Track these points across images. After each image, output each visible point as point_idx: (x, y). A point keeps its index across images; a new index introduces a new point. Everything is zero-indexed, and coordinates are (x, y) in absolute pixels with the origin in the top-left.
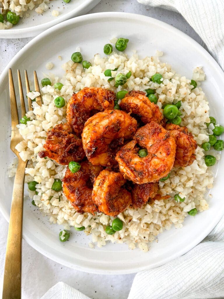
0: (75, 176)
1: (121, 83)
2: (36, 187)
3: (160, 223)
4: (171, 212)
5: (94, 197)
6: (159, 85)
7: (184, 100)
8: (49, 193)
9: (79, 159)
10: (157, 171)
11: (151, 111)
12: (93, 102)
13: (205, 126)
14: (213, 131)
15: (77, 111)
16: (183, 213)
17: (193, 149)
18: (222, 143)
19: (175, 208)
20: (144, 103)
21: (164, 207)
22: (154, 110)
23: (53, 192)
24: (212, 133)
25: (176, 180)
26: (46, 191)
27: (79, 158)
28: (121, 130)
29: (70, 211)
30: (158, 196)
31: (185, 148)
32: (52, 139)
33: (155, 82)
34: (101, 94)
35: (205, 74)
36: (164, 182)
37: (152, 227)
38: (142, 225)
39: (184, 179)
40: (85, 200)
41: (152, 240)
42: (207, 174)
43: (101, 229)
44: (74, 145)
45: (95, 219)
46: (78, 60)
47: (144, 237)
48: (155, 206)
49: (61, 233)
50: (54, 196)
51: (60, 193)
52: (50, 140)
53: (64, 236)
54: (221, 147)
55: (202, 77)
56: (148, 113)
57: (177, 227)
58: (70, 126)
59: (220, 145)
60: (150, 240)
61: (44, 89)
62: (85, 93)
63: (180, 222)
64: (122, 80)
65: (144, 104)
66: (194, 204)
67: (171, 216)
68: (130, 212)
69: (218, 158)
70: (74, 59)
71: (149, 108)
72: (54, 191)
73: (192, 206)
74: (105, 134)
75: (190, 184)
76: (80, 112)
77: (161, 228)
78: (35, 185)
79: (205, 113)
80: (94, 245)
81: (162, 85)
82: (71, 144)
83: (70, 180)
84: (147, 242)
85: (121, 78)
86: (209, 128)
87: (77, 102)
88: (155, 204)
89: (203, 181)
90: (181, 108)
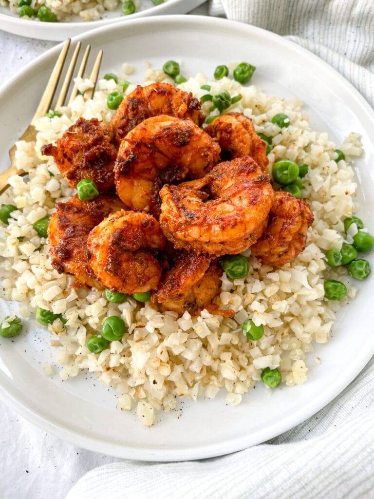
0: (82, 208)
1: (219, 101)
2: (12, 214)
3: (196, 368)
4: (227, 356)
5: (93, 236)
6: (279, 129)
7: (314, 166)
8: (26, 230)
9: (101, 181)
10: (222, 220)
11: (251, 142)
12: (163, 105)
13: (341, 225)
14: (354, 238)
15: (133, 109)
16: (250, 369)
17: (303, 223)
18: (365, 263)
19: (237, 353)
20: (244, 126)
21: (216, 334)
22: (257, 144)
23: (34, 231)
24: (352, 241)
25: (257, 286)
26: (24, 225)
27: (101, 179)
28: (189, 147)
29: (43, 271)
30: (213, 305)
31: (289, 216)
32: (74, 131)
33: (276, 123)
34: (180, 95)
35: (363, 147)
36: (231, 280)
37: (179, 369)
38: (159, 350)
39: (271, 290)
40: (76, 246)
41: (170, 405)
42: (322, 310)
43: (81, 336)
44: (102, 149)
45: (79, 308)
46: (171, 70)
47: (155, 382)
48: (199, 319)
49: (8, 317)
50: (32, 240)
51: (42, 240)
52: (71, 132)
53: (10, 323)
54: (361, 269)
55: (356, 151)
56: (245, 144)
57: (230, 399)
58: (112, 129)
59: (361, 264)
60: (165, 405)
61: (102, 83)
62: (156, 87)
63: (239, 389)
64: (223, 97)
65: (242, 126)
66: (278, 358)
67: (225, 361)
68: (148, 313)
69: (353, 293)
70: (167, 66)
71: (247, 135)
72: (37, 233)
73: (273, 362)
74: (159, 138)
75: (282, 306)
76: (137, 111)
77: (197, 385)
78: (12, 211)
79: (345, 193)
80: (55, 370)
81: (285, 130)
82: (98, 146)
83: (69, 208)
84: (159, 407)
85: (222, 93)
86: (347, 232)
87: (139, 96)
88: (200, 316)
89: (310, 318)
90: (306, 178)
